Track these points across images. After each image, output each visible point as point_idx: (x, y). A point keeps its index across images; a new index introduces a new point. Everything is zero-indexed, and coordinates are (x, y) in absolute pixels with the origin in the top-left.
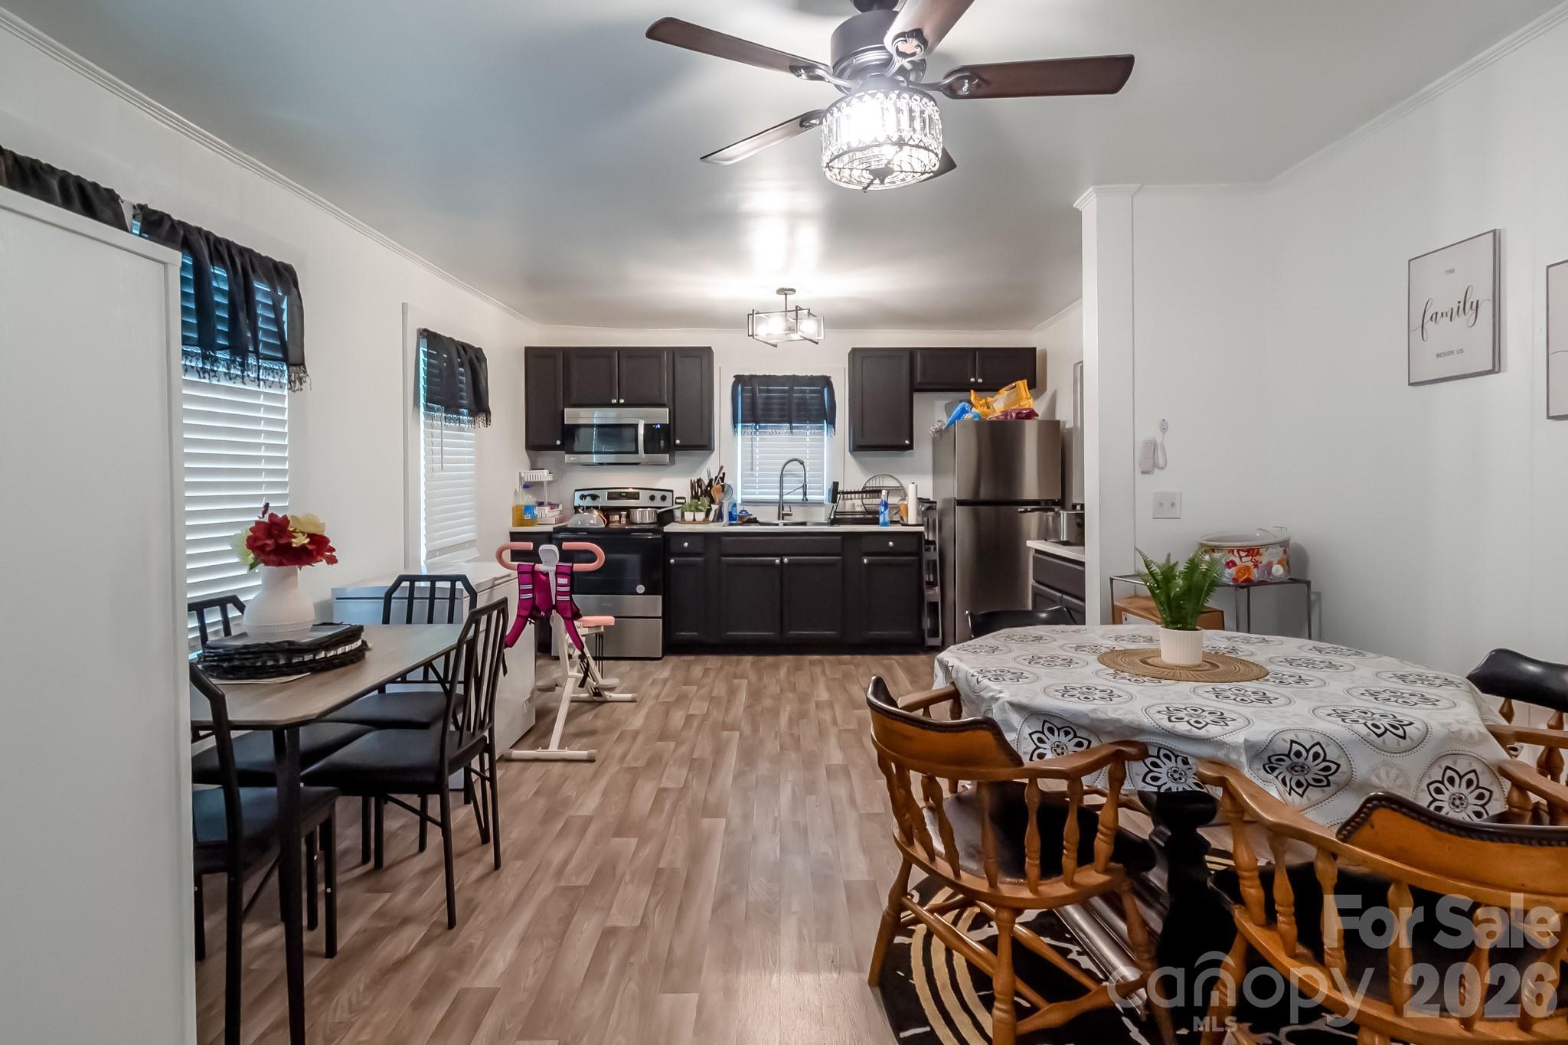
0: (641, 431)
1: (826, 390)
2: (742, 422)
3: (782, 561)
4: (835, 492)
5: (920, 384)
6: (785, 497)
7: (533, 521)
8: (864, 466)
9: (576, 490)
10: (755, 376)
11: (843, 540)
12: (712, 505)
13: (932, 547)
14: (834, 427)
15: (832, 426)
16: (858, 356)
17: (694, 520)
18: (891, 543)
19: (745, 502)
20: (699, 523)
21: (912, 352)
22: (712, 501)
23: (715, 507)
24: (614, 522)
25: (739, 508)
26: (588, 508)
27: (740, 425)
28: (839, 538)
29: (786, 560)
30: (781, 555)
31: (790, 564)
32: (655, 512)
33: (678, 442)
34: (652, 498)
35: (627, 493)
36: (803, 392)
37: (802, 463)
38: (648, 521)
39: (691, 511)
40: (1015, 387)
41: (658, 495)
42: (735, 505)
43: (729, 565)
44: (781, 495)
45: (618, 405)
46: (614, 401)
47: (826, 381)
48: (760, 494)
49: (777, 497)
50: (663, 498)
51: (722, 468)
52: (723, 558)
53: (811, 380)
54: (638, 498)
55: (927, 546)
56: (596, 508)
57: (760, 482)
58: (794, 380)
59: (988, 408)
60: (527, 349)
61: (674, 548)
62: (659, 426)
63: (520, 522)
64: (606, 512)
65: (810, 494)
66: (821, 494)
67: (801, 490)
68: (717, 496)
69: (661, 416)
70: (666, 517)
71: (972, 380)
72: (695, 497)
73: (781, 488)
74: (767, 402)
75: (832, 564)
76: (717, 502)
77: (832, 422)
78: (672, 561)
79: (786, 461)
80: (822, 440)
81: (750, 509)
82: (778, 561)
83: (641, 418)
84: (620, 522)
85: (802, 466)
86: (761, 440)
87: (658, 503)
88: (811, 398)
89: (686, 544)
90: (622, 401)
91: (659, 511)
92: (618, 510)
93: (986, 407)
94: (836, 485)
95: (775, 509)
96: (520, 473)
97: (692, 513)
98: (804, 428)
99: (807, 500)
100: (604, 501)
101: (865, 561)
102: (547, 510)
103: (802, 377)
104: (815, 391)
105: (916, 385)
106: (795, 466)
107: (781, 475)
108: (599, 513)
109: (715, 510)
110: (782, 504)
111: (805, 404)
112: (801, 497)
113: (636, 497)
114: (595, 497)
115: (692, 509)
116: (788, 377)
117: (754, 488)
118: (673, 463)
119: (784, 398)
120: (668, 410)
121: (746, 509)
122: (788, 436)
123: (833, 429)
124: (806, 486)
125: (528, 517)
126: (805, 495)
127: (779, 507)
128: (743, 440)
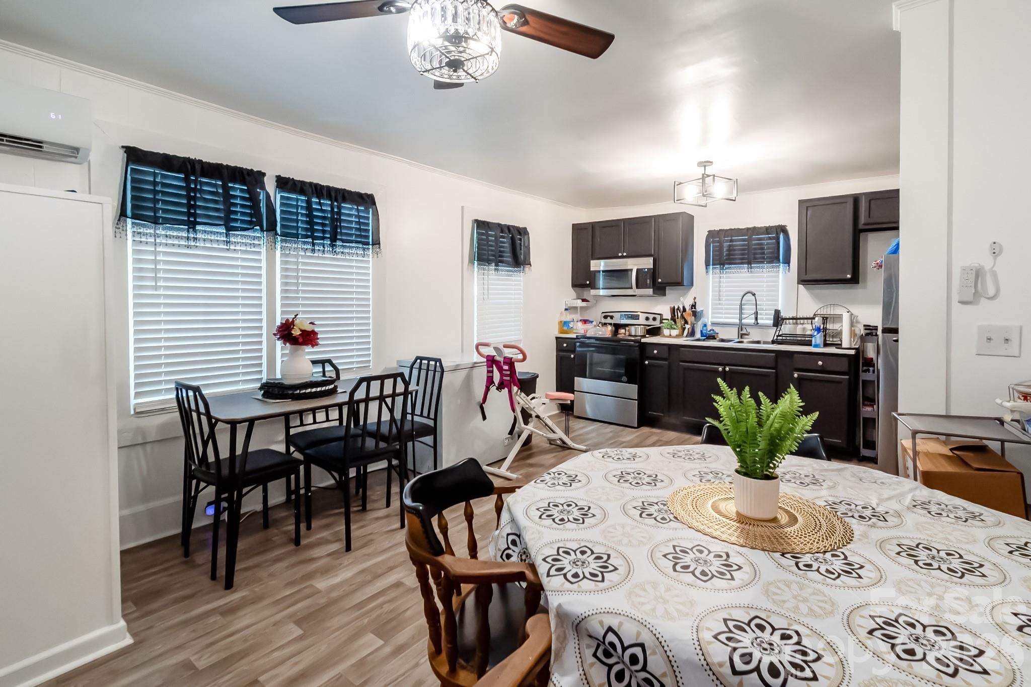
0: (634, 274)
1: (781, 236)
2: (713, 265)
3: (724, 369)
4: (778, 320)
5: (865, 224)
6: (743, 321)
7: (570, 330)
8: (817, 297)
9: (603, 313)
10: (723, 230)
11: (777, 356)
12: (685, 325)
13: (871, 369)
14: (789, 266)
15: (787, 265)
16: (804, 206)
17: (671, 335)
18: (820, 363)
19: (713, 324)
20: (673, 337)
21: (856, 199)
22: (686, 322)
23: (687, 326)
24: (621, 334)
25: (709, 328)
26: (605, 324)
27: (711, 266)
28: (774, 354)
29: (727, 369)
30: (724, 365)
31: (730, 371)
32: (645, 328)
33: (660, 280)
34: (647, 319)
35: (631, 315)
36: (760, 239)
37: (754, 295)
38: (640, 334)
39: (668, 329)
41: (651, 316)
42: (705, 325)
43: (686, 369)
44: (741, 319)
45: (623, 257)
46: (620, 254)
47: (783, 229)
48: (726, 318)
49: (737, 321)
50: (654, 319)
51: (695, 298)
52: (681, 363)
53: (768, 230)
54: (638, 319)
55: (865, 368)
56: (610, 324)
57: (726, 309)
58: (754, 230)
60: (574, 225)
61: (648, 353)
62: (646, 270)
63: (562, 332)
64: (617, 327)
65: (762, 319)
66: (767, 320)
67: (753, 316)
68: (690, 319)
69: (647, 263)
70: (655, 332)
72: (673, 319)
73: (741, 313)
74: (731, 249)
75: (766, 375)
76: (689, 323)
77: (787, 261)
78: (647, 362)
79: (743, 293)
80: (778, 276)
81: (717, 330)
82: (720, 369)
83: (634, 265)
84: (625, 334)
85: (754, 297)
86: (727, 278)
87: (651, 322)
88: (768, 244)
89: (655, 352)
90: (625, 254)
91: (648, 328)
92: (624, 326)
94: (777, 313)
95: (735, 330)
96: (565, 301)
97: (669, 330)
98: (763, 268)
99: (758, 323)
100: (618, 320)
101: (796, 375)
102: (580, 324)
103: (761, 228)
104: (770, 238)
105: (861, 226)
106: (749, 297)
107: (741, 304)
108: (612, 327)
109: (688, 329)
110: (741, 326)
111: (763, 249)
112: (753, 321)
113: (636, 317)
114: (612, 317)
115: (669, 327)
116: (748, 229)
117: (721, 313)
118: (665, 295)
119: (744, 245)
120: (651, 260)
121: (713, 330)
122: (748, 274)
123: (788, 268)
124: (757, 312)
125: (565, 328)
126: (756, 319)
127: (739, 328)
128: (713, 278)
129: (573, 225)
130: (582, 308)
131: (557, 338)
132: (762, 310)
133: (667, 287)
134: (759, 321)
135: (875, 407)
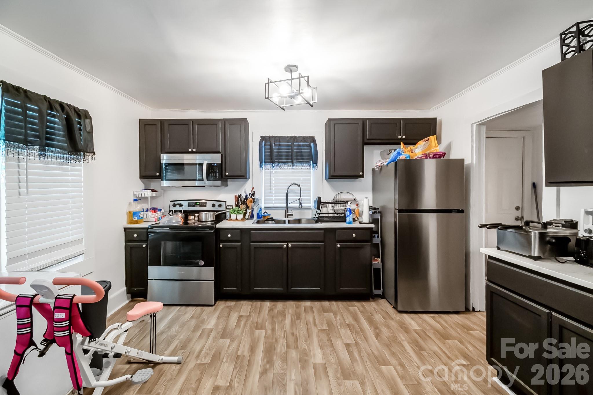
0: (205, 167)
1: (312, 144)
2: (265, 162)
3: (287, 245)
4: (319, 203)
5: (368, 139)
6: (289, 205)
7: (141, 220)
8: (334, 187)
9: (171, 201)
10: (273, 137)
11: (325, 232)
12: (247, 210)
14: (317, 165)
15: (315, 165)
16: (332, 124)
17: (237, 219)
19: (266, 208)
20: (240, 221)
21: (363, 121)
22: (248, 207)
23: (249, 211)
24: (191, 220)
26: (176, 211)
27: (264, 164)
28: (323, 231)
29: (290, 245)
30: (287, 242)
31: (293, 246)
32: (214, 214)
33: (227, 174)
34: (214, 206)
35: (199, 203)
36: (300, 145)
37: (299, 186)
38: (210, 220)
40: (428, 140)
41: (217, 204)
42: (261, 209)
43: (256, 248)
44: (287, 204)
45: (192, 152)
46: (190, 150)
47: (312, 140)
48: (274, 203)
49: (284, 205)
50: (220, 206)
51: (253, 188)
52: (251, 244)
53: (304, 139)
54: (206, 206)
55: (374, 236)
56: (180, 211)
57: (275, 196)
58: (294, 139)
59: (412, 152)
60: (140, 120)
61: (222, 238)
62: (215, 164)
63: (132, 222)
64: (187, 214)
65: (304, 203)
66: (310, 203)
67: (299, 201)
68: (250, 205)
69: (216, 158)
70: (220, 217)
71: (399, 137)
72: (238, 205)
73: (287, 199)
74: (279, 152)
75: (318, 247)
76: (250, 208)
77: (315, 162)
78: (221, 246)
79: (289, 185)
80: (310, 173)
81: (269, 212)
82: (285, 246)
83: (205, 159)
84: (194, 219)
85: (299, 187)
86: (275, 172)
87: (217, 208)
88: (304, 149)
89: (229, 236)
90: (194, 150)
91: (217, 213)
92: (193, 212)
93: (411, 152)
94: (319, 198)
95: (283, 211)
96: (134, 192)
97: (235, 215)
98: (300, 166)
99: (302, 207)
100: (186, 207)
101: (338, 246)
102: (150, 213)
103: (299, 137)
104: (306, 145)
105: (366, 141)
106: (295, 187)
107: (287, 192)
108: (181, 214)
109: (249, 213)
110: (287, 209)
111: (300, 152)
112: (298, 205)
113: (204, 205)
114: (181, 205)
115: (236, 212)
116: (291, 137)
117: (272, 200)
118: (227, 186)
119: (288, 149)
120: (219, 155)
121: (267, 213)
122: (290, 171)
123: (316, 167)
124: (301, 198)
125: (135, 218)
126: (301, 204)
127: (286, 211)
128: (265, 172)
130: (152, 198)
131: (125, 229)
132: (304, 196)
133: (228, 179)
134: (303, 205)
135: (379, 260)
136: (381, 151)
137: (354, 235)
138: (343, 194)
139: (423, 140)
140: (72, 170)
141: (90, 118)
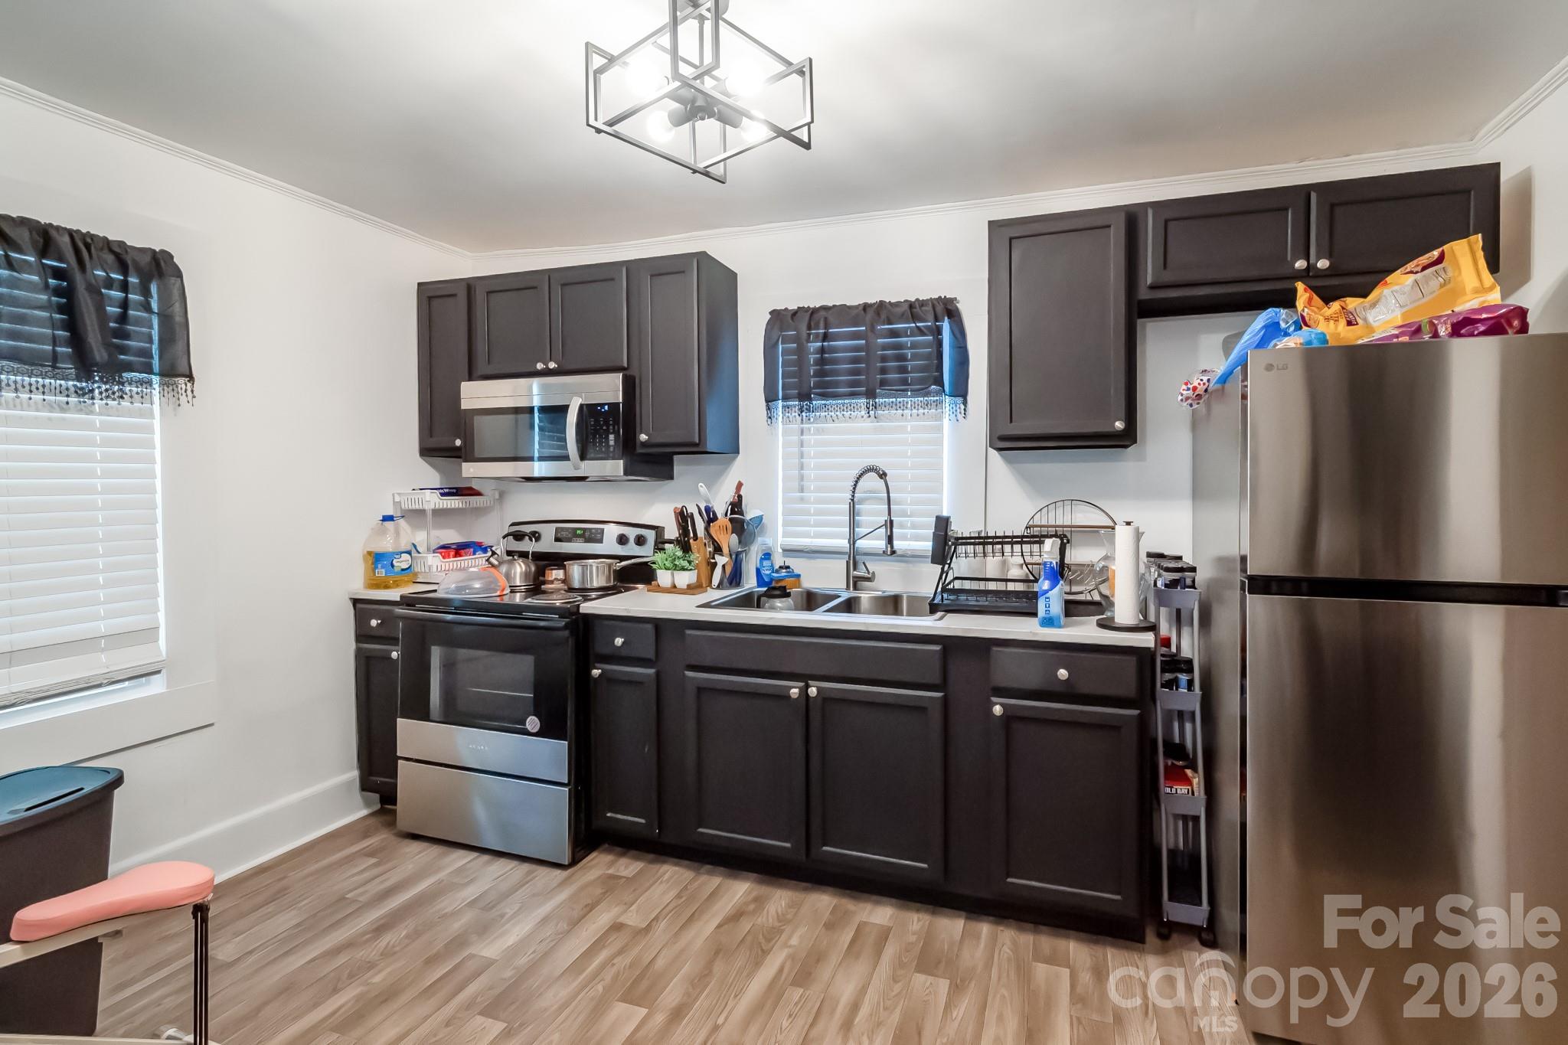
0: (572, 417)
1: (946, 326)
2: (783, 400)
3: (804, 691)
4: (945, 545)
5: (1154, 287)
6: (860, 544)
8: (1033, 485)
9: (510, 524)
10: (806, 310)
11: (945, 652)
12: (716, 556)
13: (1183, 678)
14: (965, 403)
15: (960, 400)
16: (1001, 240)
17: (675, 587)
19: (788, 551)
20: (682, 592)
22: (718, 549)
23: (721, 560)
24: (552, 582)
25: (778, 560)
27: (780, 403)
28: (937, 648)
29: (813, 691)
30: (805, 678)
31: (825, 698)
32: (610, 566)
33: (643, 437)
34: (622, 540)
35: (584, 530)
36: (894, 334)
37: (883, 476)
38: (595, 585)
39: (667, 569)
40: (1439, 259)
41: (632, 533)
42: (769, 557)
43: (701, 690)
44: (853, 541)
45: (547, 372)
46: (540, 366)
47: (948, 309)
48: (818, 536)
49: (843, 543)
50: (640, 541)
51: (740, 485)
52: (689, 674)
53: (913, 310)
54: (600, 541)
55: (1168, 676)
56: (523, 555)
57: (817, 513)
58: (880, 311)
59: (1351, 323)
60: (420, 286)
61: (600, 648)
62: (606, 408)
64: (547, 561)
65: (904, 538)
66: (915, 540)
67: (883, 530)
68: (729, 541)
69: (608, 389)
71: (1297, 265)
72: (685, 541)
73: (853, 524)
74: (825, 359)
75: (917, 709)
76: (725, 550)
77: (961, 391)
78: (596, 672)
79: (856, 472)
80: (940, 429)
81: (797, 564)
82: (794, 692)
83: (570, 394)
85: (883, 483)
86: (818, 432)
87: (631, 549)
88: (914, 346)
89: (619, 641)
90: (552, 365)
91: (622, 565)
92: (558, 560)
94: (943, 523)
95: (840, 565)
96: (393, 495)
97: (670, 571)
98: (904, 407)
99: (893, 552)
100: (548, 543)
101: (997, 710)
102: (434, 561)
103: (898, 304)
104: (920, 332)
105: (1144, 294)
106: (871, 481)
107: (853, 500)
108: (527, 565)
109: (724, 566)
110: (854, 558)
111: (902, 358)
112: (881, 544)
113: (596, 537)
114: (536, 536)
115: (668, 564)
116: (866, 307)
117: (807, 524)
118: (671, 477)
119: (857, 349)
120: (618, 378)
121: (788, 567)
122: (868, 424)
123: (963, 407)
124: (891, 522)
125: (381, 572)
126: (890, 539)
127: (848, 563)
128: (785, 433)
129: (419, 284)
130: (437, 512)
131: (356, 602)
132: (904, 514)
133: (676, 457)
134: (898, 544)
135: (1197, 781)
136: (1226, 335)
137: (1063, 673)
138: (1068, 508)
139: (1410, 266)
140: (105, 427)
141: (179, 275)
